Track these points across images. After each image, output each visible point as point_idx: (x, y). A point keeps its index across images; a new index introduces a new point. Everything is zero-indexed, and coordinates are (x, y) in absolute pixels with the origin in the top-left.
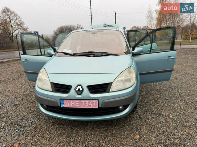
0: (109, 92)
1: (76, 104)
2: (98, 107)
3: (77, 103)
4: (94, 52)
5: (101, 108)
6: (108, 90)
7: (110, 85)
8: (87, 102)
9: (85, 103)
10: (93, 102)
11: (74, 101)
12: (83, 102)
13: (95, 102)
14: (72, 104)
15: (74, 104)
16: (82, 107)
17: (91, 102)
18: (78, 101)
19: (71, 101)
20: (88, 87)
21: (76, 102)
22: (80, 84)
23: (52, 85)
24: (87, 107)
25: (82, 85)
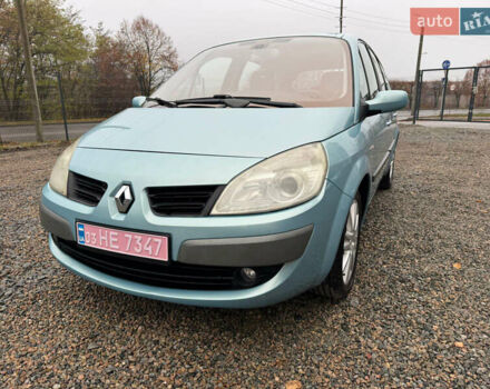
0: (208, 215)
1: (112, 239)
2: (166, 260)
3: (113, 236)
4: (230, 97)
5: (178, 263)
6: (206, 208)
7: (217, 190)
8: (139, 237)
9: (134, 240)
10: (156, 240)
11: (106, 230)
12: (129, 235)
13: (160, 241)
14: (102, 238)
15: (106, 238)
16: (127, 251)
17: (149, 238)
18: (116, 233)
19: (100, 229)
20: (151, 191)
21: (112, 233)
22: (127, 180)
23: (71, 178)
24: (138, 253)
25: (132, 183)
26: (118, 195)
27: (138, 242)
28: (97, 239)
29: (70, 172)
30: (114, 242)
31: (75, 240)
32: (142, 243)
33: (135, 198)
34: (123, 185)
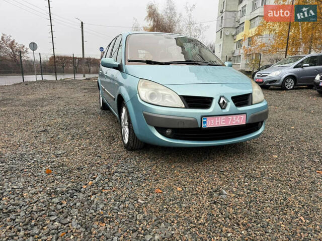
0: (252, 104)
1: (222, 121)
2: (245, 123)
3: (223, 119)
5: (248, 124)
6: (250, 103)
7: (251, 95)
8: (234, 117)
10: (241, 116)
11: (220, 117)
12: (230, 117)
14: (217, 121)
15: (219, 121)
16: (229, 124)
17: (239, 116)
18: (224, 117)
19: (216, 118)
20: (233, 98)
22: (222, 95)
23: (183, 99)
24: (234, 124)
25: (225, 96)
26: (221, 102)
27: (234, 119)
28: (214, 122)
29: (180, 96)
30: (223, 122)
31: (199, 126)
32: (236, 119)
33: (229, 101)
34: (221, 97)
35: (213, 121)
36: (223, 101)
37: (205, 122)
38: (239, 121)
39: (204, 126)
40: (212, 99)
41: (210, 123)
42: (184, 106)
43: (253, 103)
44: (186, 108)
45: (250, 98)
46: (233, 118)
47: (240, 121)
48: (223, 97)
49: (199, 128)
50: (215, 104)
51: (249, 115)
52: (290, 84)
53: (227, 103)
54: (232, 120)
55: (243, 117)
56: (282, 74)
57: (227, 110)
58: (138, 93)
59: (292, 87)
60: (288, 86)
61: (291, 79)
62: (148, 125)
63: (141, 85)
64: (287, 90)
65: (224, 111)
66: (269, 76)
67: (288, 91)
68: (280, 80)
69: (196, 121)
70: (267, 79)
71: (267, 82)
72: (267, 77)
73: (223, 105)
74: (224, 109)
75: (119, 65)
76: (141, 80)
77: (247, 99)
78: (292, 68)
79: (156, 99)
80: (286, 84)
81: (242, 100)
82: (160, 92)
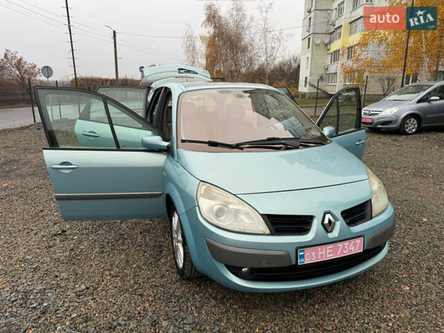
0: (371, 219)
1: (328, 251)
2: (362, 251)
7: (369, 203)
8: (346, 243)
10: (356, 241)
11: (324, 247)
12: (340, 245)
14: (320, 253)
15: (324, 253)
16: (339, 255)
17: (353, 242)
18: (331, 246)
19: (319, 248)
20: (343, 213)
21: (328, 248)
22: (327, 209)
23: (267, 220)
24: (346, 253)
25: (332, 211)
26: (326, 221)
27: (346, 247)
28: (317, 255)
29: (262, 215)
30: (330, 253)
31: (294, 263)
32: (348, 246)
33: (338, 220)
34: (325, 214)
35: (314, 253)
36: (329, 220)
37: (302, 256)
38: (353, 248)
39: (300, 262)
40: (311, 218)
41: (310, 257)
42: (268, 231)
43: (373, 215)
44: (272, 234)
45: (369, 206)
46: (344, 246)
47: (355, 247)
48: (329, 213)
49: (292, 265)
50: (316, 225)
51: (368, 237)
52: (412, 126)
53: (334, 223)
54: (344, 248)
55: (359, 241)
56: (400, 112)
57: (335, 234)
58: (198, 206)
59: (414, 130)
60: (409, 129)
61: (412, 119)
62: (213, 260)
63: (202, 192)
64: (406, 134)
65: (330, 235)
66: (381, 115)
67: (410, 137)
68: (396, 121)
69: (288, 255)
70: (378, 119)
71: (378, 123)
72: (378, 116)
73: (328, 227)
74: (331, 232)
75: (168, 146)
76: (202, 183)
77: (363, 211)
78: (413, 103)
79: (224, 217)
80: (406, 126)
81: (357, 214)
82: (231, 206)
